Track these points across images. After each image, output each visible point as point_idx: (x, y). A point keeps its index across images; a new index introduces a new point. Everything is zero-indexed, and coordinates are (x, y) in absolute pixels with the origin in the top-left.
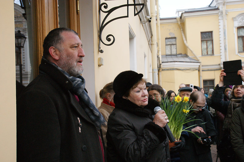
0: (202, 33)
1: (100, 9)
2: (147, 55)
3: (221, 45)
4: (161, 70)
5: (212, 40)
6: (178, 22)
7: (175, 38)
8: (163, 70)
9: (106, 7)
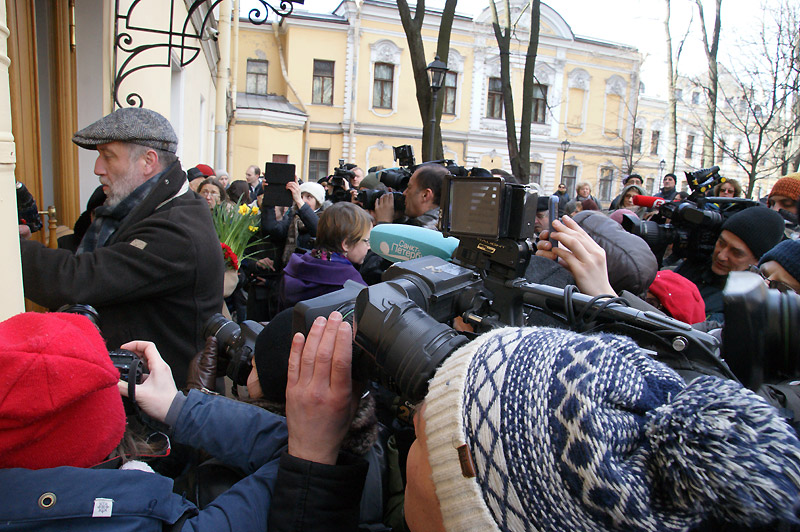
0: (315, 61)
1: (117, 43)
2: (206, 97)
3: (346, 89)
4: (233, 122)
5: (333, 78)
6: (273, 31)
7: (266, 62)
8: (237, 122)
9: (128, 42)
